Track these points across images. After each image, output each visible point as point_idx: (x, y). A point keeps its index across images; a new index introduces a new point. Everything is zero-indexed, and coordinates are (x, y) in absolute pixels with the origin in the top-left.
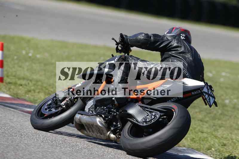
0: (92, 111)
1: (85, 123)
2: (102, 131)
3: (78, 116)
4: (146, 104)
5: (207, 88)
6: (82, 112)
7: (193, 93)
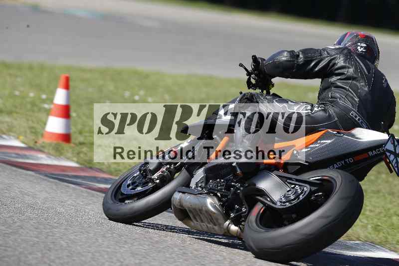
0: (200, 187)
1: (189, 208)
2: (217, 219)
3: (177, 196)
4: (291, 174)
5: (394, 143)
6: (184, 189)
7: (370, 153)
